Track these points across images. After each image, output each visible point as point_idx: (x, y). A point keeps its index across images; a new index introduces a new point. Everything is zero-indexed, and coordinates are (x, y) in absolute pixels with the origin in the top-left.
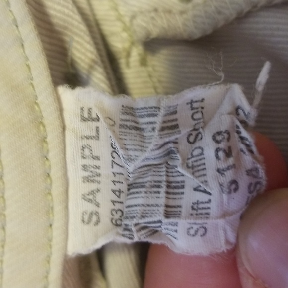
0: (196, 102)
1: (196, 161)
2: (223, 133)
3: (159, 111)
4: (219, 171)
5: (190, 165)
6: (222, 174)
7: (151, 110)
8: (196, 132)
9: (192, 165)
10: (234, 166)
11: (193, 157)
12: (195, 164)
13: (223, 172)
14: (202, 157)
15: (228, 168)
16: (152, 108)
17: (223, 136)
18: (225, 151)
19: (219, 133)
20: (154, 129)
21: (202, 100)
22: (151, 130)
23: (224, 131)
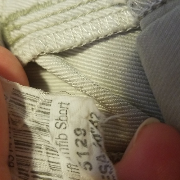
0: (64, 104)
1: (62, 142)
2: (81, 130)
3: (39, 99)
4: (78, 153)
5: (58, 143)
6: (80, 156)
7: (34, 97)
8: (61, 122)
9: (60, 144)
10: (88, 154)
11: (60, 138)
12: (61, 144)
13: (80, 155)
14: (66, 141)
15: (84, 154)
16: (34, 96)
17: (81, 132)
18: (82, 142)
19: (79, 129)
20: (33, 109)
21: (68, 104)
22: (31, 109)
23: (82, 129)
